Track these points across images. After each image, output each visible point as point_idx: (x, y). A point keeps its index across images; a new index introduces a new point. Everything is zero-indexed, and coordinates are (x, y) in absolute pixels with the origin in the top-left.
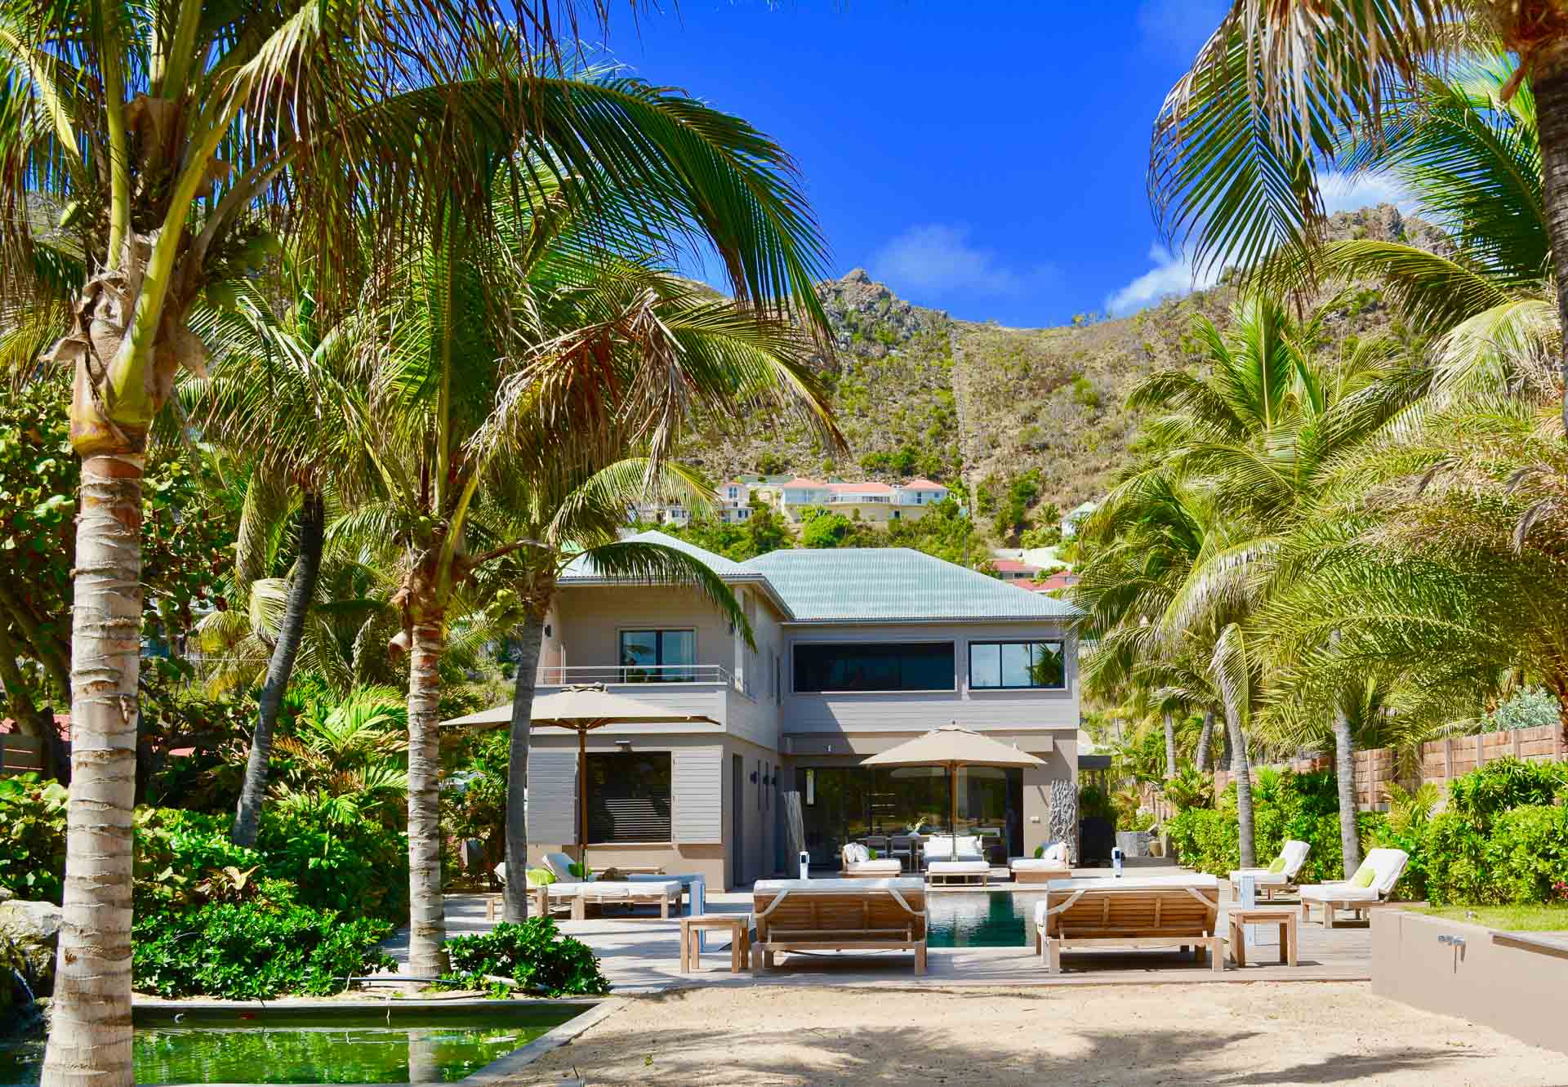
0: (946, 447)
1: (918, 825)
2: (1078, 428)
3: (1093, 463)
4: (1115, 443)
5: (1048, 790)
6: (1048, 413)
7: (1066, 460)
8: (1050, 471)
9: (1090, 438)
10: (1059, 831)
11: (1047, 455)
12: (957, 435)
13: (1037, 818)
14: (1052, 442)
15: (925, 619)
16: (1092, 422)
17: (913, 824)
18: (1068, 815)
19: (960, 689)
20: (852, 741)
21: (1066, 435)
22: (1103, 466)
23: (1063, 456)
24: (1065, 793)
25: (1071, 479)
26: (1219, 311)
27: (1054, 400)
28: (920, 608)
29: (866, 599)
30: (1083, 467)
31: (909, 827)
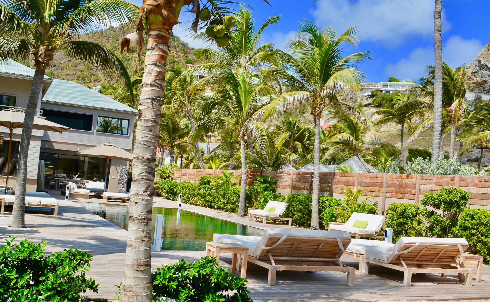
0: (26, 61)
1: (77, 176)
2: (65, 62)
3: (69, 72)
4: (76, 68)
5: (119, 168)
6: (56, 56)
7: (61, 71)
8: (56, 73)
9: (68, 65)
10: (121, 182)
11: (55, 68)
12: (29, 58)
13: (114, 177)
14: (57, 65)
15: (85, 106)
16: (69, 61)
17: (75, 175)
18: (125, 177)
19: (93, 131)
20: (54, 144)
21: (61, 63)
22: (71, 74)
23: (60, 69)
24: (124, 170)
25: (62, 76)
26: (107, 37)
27: (58, 53)
28: (82, 102)
29: (63, 96)
30: (65, 73)
31: (74, 176)
